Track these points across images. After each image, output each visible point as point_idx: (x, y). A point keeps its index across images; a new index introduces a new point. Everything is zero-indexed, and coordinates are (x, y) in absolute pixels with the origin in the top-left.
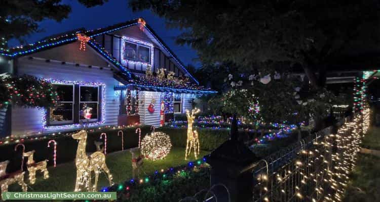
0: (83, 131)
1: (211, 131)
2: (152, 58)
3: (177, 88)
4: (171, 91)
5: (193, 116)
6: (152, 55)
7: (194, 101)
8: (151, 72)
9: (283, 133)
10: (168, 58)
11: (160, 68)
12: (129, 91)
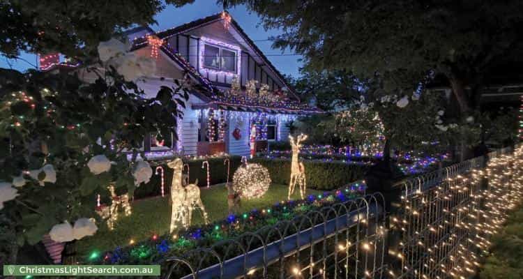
0: (178, 159)
1: (320, 165)
2: (239, 66)
3: (273, 106)
4: (265, 111)
5: (299, 143)
6: (239, 62)
7: (293, 124)
8: (238, 85)
9: (418, 168)
10: (260, 66)
11: (249, 80)
12: (212, 111)
